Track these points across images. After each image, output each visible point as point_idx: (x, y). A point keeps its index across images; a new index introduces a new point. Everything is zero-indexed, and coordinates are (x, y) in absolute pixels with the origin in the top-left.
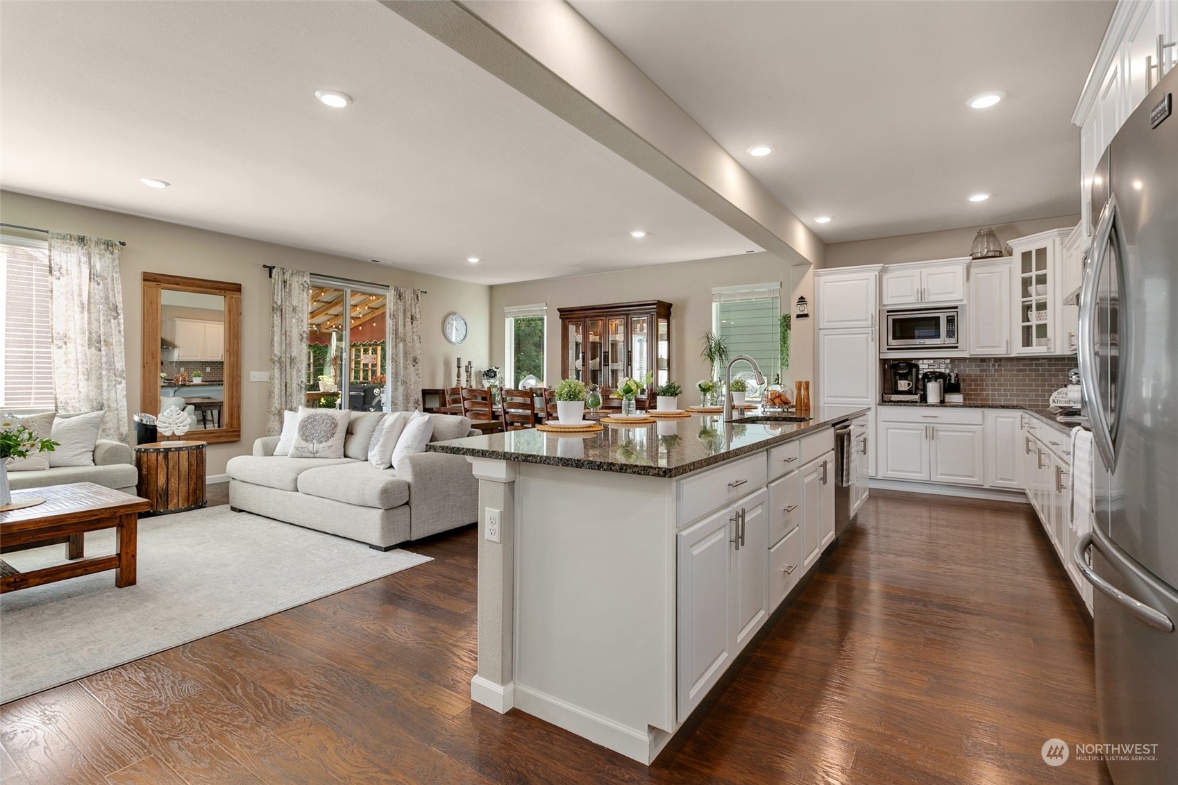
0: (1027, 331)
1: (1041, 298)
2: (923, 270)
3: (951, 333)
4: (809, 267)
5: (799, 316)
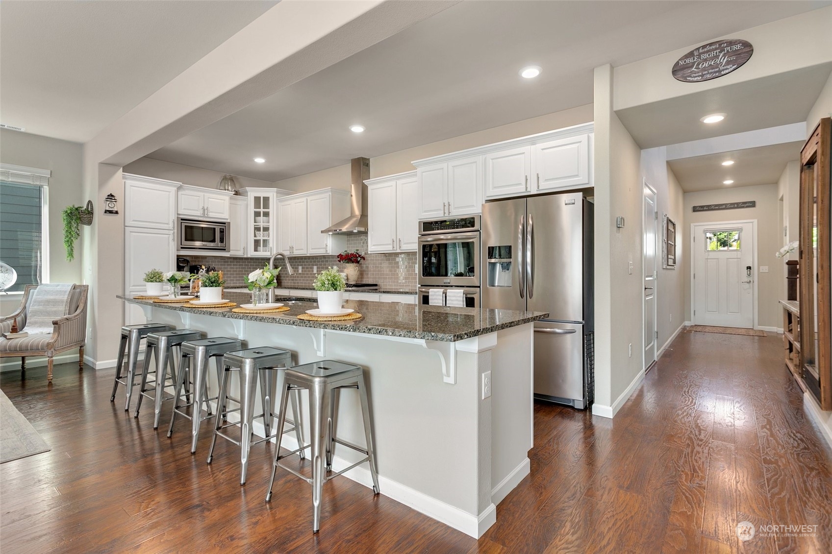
0: (257, 243)
1: (266, 225)
2: (206, 194)
3: (222, 240)
4: (119, 169)
5: (106, 211)
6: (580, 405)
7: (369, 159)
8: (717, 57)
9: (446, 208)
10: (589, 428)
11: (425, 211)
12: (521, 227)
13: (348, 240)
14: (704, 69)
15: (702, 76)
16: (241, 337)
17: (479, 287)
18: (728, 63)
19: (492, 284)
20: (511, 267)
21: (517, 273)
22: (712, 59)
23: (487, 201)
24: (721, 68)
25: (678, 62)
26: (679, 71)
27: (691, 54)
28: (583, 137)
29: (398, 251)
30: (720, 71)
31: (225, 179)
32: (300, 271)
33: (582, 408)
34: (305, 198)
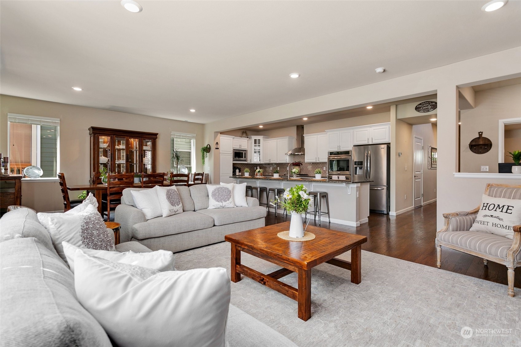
1: (259, 151)
2: (240, 140)
3: (245, 157)
4: (219, 133)
5: (216, 148)
6: (385, 212)
7: (303, 125)
8: (428, 106)
9: (339, 147)
10: (388, 220)
11: (331, 148)
12: (366, 154)
13: (294, 157)
14: (424, 109)
15: (424, 111)
16: (282, 188)
17: (351, 175)
18: (431, 108)
19: (356, 174)
20: (363, 168)
21: (365, 171)
22: (427, 106)
23: (354, 146)
24: (429, 109)
25: (417, 106)
26: (417, 109)
27: (420, 104)
28: (387, 126)
29: (318, 162)
30: (429, 110)
31: (243, 133)
32: (278, 169)
33: (386, 213)
34: (276, 140)
